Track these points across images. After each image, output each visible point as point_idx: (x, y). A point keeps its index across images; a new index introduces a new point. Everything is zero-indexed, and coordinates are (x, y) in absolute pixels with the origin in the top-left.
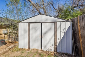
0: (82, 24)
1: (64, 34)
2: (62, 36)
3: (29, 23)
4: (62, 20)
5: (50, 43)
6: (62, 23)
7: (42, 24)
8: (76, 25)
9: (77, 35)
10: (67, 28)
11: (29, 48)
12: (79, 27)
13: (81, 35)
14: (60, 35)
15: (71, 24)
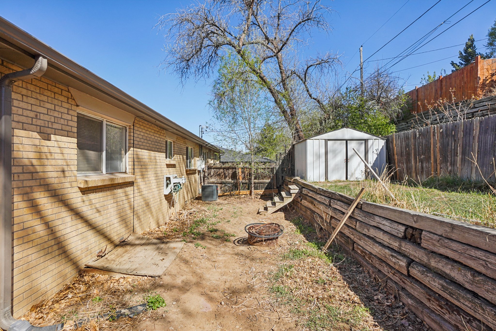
0: (398, 142)
1: (376, 156)
2: (375, 159)
3: (326, 141)
4: (375, 138)
5: (358, 169)
6: (375, 141)
7: (348, 142)
8: (391, 144)
9: (392, 154)
10: (381, 147)
11: (327, 178)
12: (394, 146)
13: (396, 154)
14: (372, 158)
15: (385, 142)
